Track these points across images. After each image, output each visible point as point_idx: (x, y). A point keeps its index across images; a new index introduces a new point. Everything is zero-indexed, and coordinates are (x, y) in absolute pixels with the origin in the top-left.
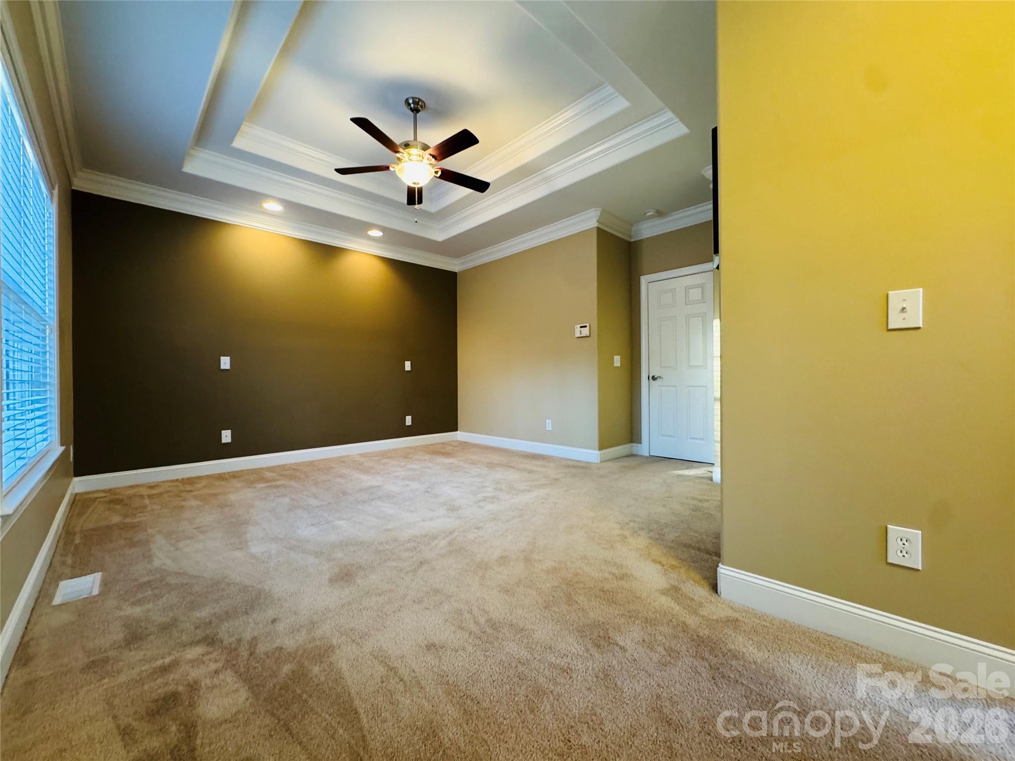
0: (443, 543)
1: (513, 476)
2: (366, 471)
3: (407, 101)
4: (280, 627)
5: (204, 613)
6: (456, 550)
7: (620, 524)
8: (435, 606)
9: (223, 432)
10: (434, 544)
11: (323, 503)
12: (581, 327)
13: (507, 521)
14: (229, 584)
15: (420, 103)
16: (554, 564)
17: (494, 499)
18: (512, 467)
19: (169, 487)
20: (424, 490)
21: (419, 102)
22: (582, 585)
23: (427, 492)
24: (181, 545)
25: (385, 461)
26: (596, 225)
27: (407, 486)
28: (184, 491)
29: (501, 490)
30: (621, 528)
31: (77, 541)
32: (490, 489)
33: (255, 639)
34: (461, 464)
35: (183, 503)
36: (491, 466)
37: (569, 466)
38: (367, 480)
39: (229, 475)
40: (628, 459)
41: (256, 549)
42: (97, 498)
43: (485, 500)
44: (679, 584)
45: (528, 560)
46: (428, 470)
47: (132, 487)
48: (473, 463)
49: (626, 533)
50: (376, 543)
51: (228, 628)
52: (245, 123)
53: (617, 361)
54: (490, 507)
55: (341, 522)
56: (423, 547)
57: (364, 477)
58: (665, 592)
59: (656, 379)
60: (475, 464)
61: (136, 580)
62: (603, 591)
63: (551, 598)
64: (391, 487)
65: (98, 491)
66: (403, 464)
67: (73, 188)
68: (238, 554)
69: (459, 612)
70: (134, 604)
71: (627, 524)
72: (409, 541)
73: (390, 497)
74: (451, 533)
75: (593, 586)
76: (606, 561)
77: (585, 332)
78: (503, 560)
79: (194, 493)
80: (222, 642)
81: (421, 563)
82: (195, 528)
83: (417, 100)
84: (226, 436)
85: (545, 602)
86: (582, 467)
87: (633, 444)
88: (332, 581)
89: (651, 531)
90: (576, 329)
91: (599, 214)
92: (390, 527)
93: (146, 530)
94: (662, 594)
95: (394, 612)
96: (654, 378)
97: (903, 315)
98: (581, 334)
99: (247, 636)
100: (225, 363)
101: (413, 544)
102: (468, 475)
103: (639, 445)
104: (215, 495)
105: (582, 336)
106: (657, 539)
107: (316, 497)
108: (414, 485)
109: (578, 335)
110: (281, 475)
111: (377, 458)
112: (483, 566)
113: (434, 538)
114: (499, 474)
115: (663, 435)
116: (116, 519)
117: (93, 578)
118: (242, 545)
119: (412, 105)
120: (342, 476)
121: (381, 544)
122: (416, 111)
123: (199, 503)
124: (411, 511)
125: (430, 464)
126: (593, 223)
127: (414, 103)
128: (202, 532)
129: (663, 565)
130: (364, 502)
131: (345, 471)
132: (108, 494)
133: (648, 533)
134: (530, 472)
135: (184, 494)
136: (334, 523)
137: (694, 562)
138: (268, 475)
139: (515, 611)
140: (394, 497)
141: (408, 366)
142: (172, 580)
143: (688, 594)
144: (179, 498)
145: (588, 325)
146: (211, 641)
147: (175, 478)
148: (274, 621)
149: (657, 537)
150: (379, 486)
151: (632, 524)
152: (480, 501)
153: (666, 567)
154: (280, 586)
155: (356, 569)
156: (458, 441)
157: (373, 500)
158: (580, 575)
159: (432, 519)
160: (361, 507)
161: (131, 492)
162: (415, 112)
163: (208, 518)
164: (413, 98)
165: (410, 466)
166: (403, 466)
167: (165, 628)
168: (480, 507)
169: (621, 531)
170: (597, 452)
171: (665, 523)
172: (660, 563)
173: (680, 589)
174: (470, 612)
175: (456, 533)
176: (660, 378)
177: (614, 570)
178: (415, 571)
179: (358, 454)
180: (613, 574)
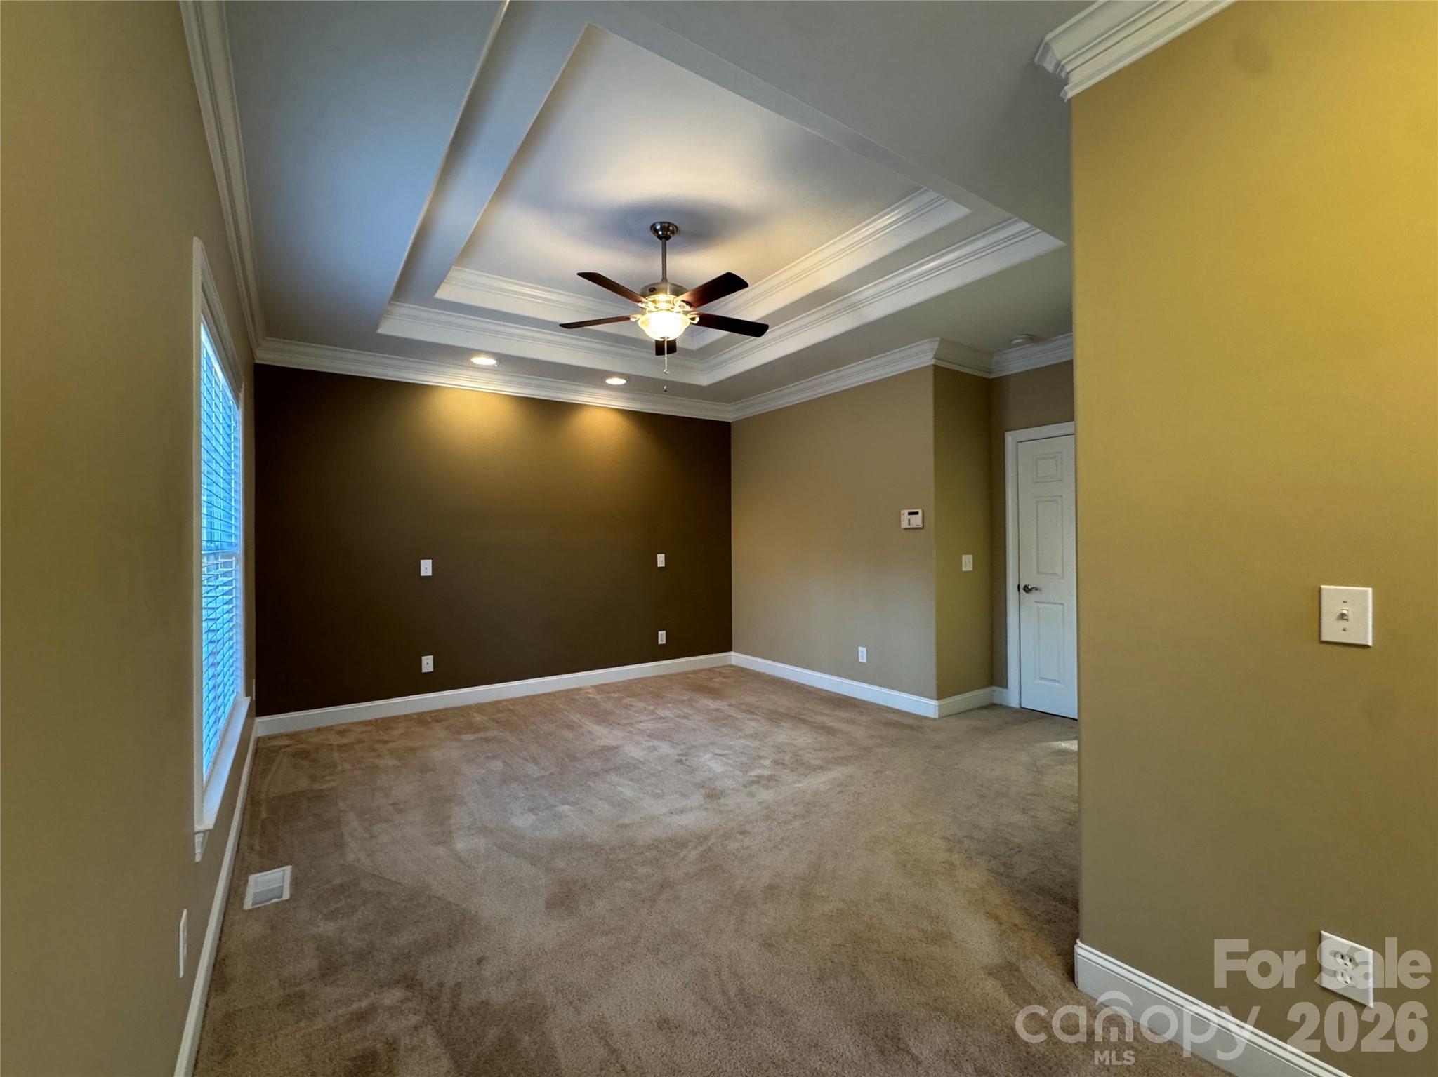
0: (693, 855)
1: (803, 738)
2: (603, 718)
3: (653, 227)
4: (488, 970)
5: (402, 940)
6: (711, 867)
7: (949, 841)
8: (674, 960)
9: (423, 658)
10: (682, 855)
11: (545, 774)
12: (910, 514)
13: (786, 822)
14: (430, 898)
15: (671, 228)
16: (841, 905)
17: (770, 781)
18: (805, 722)
19: (361, 733)
20: (676, 757)
21: (669, 226)
22: (875, 947)
23: (680, 761)
24: (377, 829)
25: (627, 700)
26: (933, 362)
27: (655, 749)
28: (379, 741)
29: (783, 764)
30: (950, 850)
31: (264, 815)
32: (767, 762)
33: (458, 985)
34: (732, 712)
35: (378, 761)
36: (775, 717)
37: (889, 724)
38: (604, 735)
39: (431, 717)
40: (985, 712)
41: (460, 845)
42: (281, 747)
43: (758, 782)
44: (1018, 959)
45: (806, 896)
46: (684, 721)
47: (319, 730)
48: (750, 710)
49: (956, 858)
50: (607, 847)
51: (429, 966)
52: (453, 267)
53: (967, 563)
54: (765, 795)
55: (566, 808)
56: (667, 860)
57: (599, 730)
58: (992, 972)
59: (1031, 590)
60: (753, 713)
61: (328, 882)
62: (905, 960)
63: (829, 964)
64: (634, 751)
65: (281, 736)
66: (652, 708)
67: (257, 361)
68: (441, 850)
69: (703, 973)
70: (327, 917)
71: (960, 842)
72: (649, 848)
73: (629, 768)
74: (706, 838)
75: (890, 950)
76: (917, 907)
77: (917, 521)
78: (772, 891)
79: (391, 745)
80: (421, 985)
81: (662, 886)
82: (392, 804)
83: (667, 225)
84: (427, 663)
85: (820, 970)
86: (911, 727)
87: (995, 688)
88: (551, 905)
89: (994, 858)
90: (902, 517)
91: (936, 345)
92: (626, 821)
93: (337, 804)
94: (989, 974)
95: (623, 963)
96: (1027, 590)
97: (1343, 624)
98: (909, 524)
99: (450, 982)
100: (426, 568)
101: (654, 853)
102: (739, 734)
103: (1005, 690)
104: (413, 750)
105: (911, 526)
106: (1001, 874)
107: (535, 761)
108: (665, 748)
109: (905, 524)
110: (494, 720)
111: (616, 695)
112: (743, 900)
113: (683, 844)
114: (783, 735)
115: (1042, 678)
116: (304, 783)
117: (282, 873)
118: (445, 838)
119: (660, 233)
120: (570, 727)
121: (613, 849)
122: (665, 238)
123: (396, 763)
124: (657, 796)
125: (688, 710)
126: (927, 360)
127: (662, 229)
128: (401, 811)
129: (1001, 924)
130: (597, 774)
131: (575, 717)
132: (292, 742)
133: (989, 861)
134: (829, 731)
135: (378, 746)
136: (557, 809)
137: (1049, 922)
138: (478, 718)
139: (777, 980)
140: (635, 768)
141: (661, 560)
142: (366, 885)
143: (1028, 979)
144: (372, 754)
145: (920, 511)
146: (410, 982)
147: (368, 718)
148: (480, 961)
149: (1002, 869)
150: (616, 748)
151: (967, 843)
152: (753, 782)
153: (1003, 928)
154: (489, 906)
155: (581, 889)
156: (732, 666)
157: (608, 771)
158: (875, 928)
159: (682, 811)
160: (591, 784)
161: (317, 739)
162: (663, 239)
163: (405, 788)
164: (661, 223)
165: (662, 712)
166: (653, 712)
167: (363, 956)
168: (751, 795)
169: (948, 854)
170: (934, 703)
171: (1019, 846)
172: (997, 918)
173: (1017, 970)
174: (718, 974)
175: (712, 840)
176: (1036, 589)
177: (925, 925)
178: (653, 900)
179: (592, 687)
180: (923, 931)
